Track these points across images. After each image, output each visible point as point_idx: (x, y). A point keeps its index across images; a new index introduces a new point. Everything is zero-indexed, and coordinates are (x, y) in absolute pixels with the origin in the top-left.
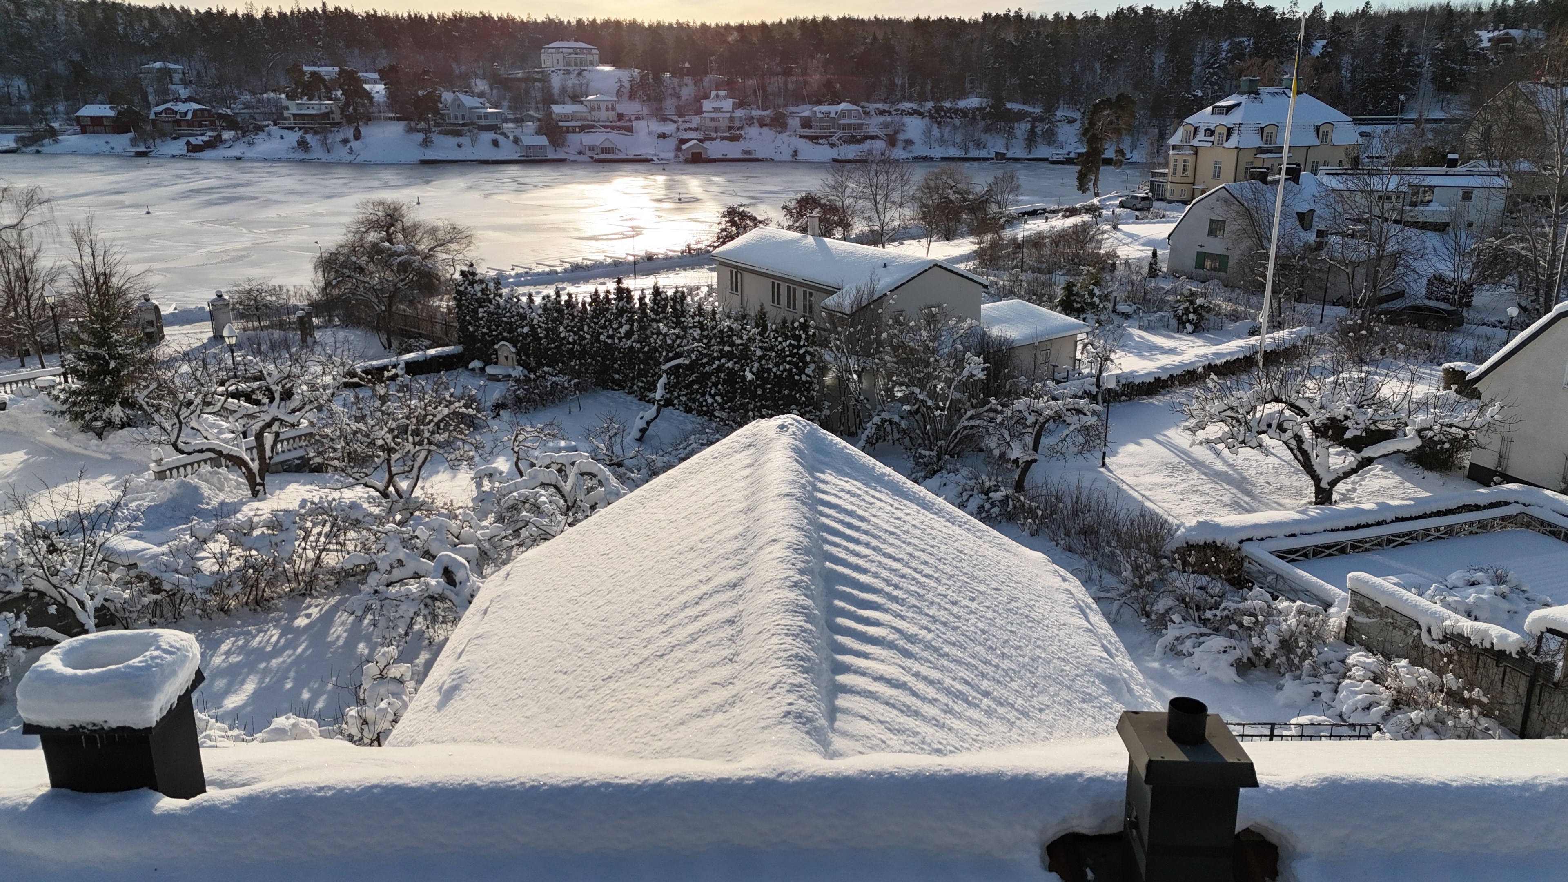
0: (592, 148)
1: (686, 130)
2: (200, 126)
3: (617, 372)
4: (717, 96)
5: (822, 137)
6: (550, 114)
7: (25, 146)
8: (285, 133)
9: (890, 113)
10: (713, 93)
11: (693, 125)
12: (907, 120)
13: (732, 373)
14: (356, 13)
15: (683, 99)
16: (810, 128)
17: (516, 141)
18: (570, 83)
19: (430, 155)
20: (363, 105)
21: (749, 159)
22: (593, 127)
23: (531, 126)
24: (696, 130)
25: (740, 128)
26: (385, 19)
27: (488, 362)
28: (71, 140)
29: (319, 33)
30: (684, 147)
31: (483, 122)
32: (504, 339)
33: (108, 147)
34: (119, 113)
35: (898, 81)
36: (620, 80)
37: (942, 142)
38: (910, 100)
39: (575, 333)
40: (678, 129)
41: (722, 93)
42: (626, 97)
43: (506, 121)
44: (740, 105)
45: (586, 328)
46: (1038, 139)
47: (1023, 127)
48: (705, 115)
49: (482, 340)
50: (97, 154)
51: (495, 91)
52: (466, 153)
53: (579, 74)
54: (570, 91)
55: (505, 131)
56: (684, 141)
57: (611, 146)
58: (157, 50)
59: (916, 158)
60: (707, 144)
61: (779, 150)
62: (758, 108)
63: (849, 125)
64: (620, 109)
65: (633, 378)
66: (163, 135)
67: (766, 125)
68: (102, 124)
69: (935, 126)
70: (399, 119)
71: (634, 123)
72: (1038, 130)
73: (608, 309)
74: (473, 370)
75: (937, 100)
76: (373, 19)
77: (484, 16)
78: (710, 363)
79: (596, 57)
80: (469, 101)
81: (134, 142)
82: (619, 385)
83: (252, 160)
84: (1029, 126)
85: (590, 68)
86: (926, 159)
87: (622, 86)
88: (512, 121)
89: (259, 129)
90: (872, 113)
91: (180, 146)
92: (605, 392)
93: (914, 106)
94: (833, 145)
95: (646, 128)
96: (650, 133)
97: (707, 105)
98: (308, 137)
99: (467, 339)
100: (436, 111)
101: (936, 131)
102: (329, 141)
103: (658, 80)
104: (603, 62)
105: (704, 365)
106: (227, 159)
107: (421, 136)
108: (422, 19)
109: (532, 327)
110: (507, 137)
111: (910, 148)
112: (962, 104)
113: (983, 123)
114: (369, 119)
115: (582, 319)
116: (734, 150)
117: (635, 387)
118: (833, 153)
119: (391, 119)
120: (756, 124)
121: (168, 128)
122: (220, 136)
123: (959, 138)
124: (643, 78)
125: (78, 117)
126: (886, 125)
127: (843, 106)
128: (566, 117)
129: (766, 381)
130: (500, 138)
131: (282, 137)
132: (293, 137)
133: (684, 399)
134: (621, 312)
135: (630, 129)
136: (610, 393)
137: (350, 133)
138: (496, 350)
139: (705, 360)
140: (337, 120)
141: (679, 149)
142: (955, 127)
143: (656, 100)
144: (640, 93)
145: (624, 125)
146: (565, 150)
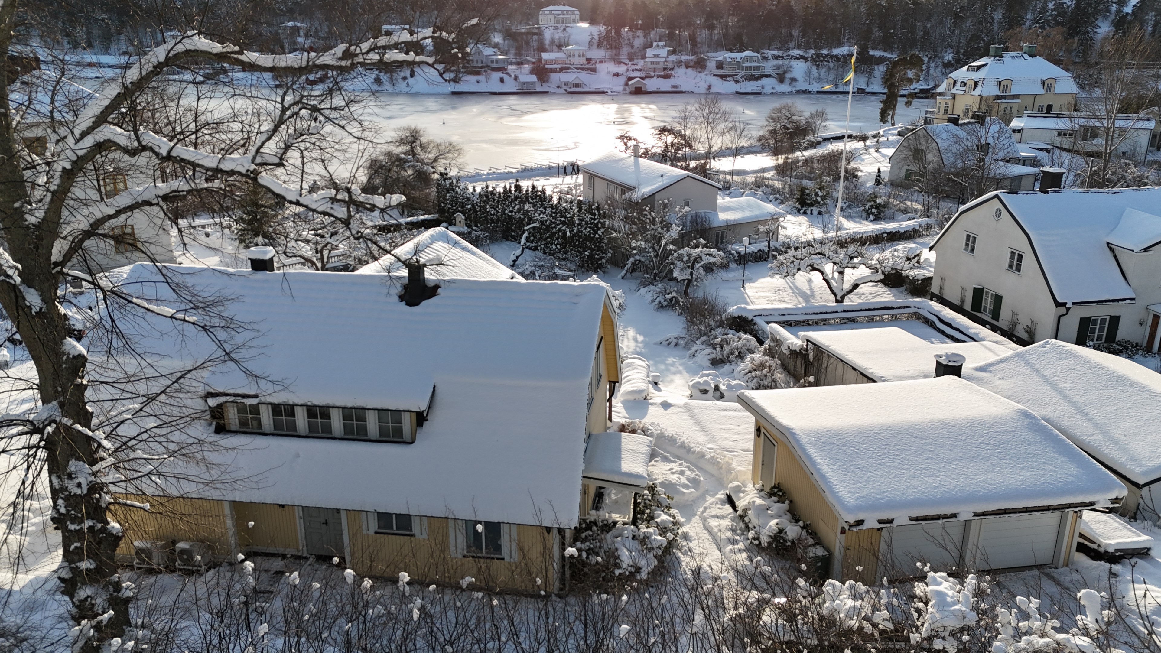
0: (566, 84)
1: (633, 70)
4: (658, 46)
5: (729, 76)
6: (540, 60)
8: (368, 73)
9: (782, 57)
10: (655, 44)
11: (638, 67)
12: (795, 63)
15: (634, 47)
16: (722, 68)
17: (516, 78)
18: (557, 37)
19: (459, 88)
21: (676, 92)
22: (568, 68)
23: (527, 67)
24: (640, 70)
25: (672, 69)
27: (451, 224)
28: (236, 75)
30: (630, 83)
31: (495, 65)
32: (459, 211)
33: (259, 81)
36: (591, 34)
37: (819, 79)
38: (799, 48)
39: (495, 209)
40: (628, 70)
41: (662, 44)
42: (595, 46)
43: (511, 63)
44: (673, 52)
45: (499, 207)
47: (882, 69)
48: (647, 60)
49: (448, 212)
51: (506, 42)
52: (483, 87)
53: (564, 29)
54: (556, 42)
55: (509, 71)
56: (630, 79)
57: (580, 82)
58: (291, 14)
59: (798, 92)
60: (647, 81)
61: (698, 85)
62: (687, 54)
63: (750, 67)
64: (589, 55)
67: (690, 67)
69: (814, 68)
71: (598, 65)
73: (510, 196)
74: (444, 227)
75: (818, 48)
79: (578, 17)
80: (487, 51)
81: (274, 78)
84: (886, 68)
85: (571, 25)
86: (805, 92)
87: (593, 38)
88: (515, 64)
90: (770, 57)
92: (505, 241)
93: (800, 52)
94: (737, 82)
95: (608, 68)
96: (608, 73)
97: (649, 52)
98: (382, 75)
99: (440, 211)
101: (814, 70)
102: (394, 78)
103: (618, 33)
104: (582, 19)
107: (453, 75)
109: (473, 205)
110: (510, 76)
111: (794, 84)
112: (836, 51)
115: (498, 201)
116: (665, 85)
118: (737, 88)
120: (684, 66)
122: (327, 74)
123: (831, 77)
124: (608, 32)
126: (778, 67)
127: (747, 53)
128: (551, 62)
130: (505, 77)
131: (366, 76)
132: (372, 76)
135: (594, 70)
137: (408, 73)
138: (455, 217)
139: (553, 226)
141: (627, 84)
142: (829, 69)
143: (616, 48)
144: (605, 43)
145: (590, 66)
146: (548, 84)
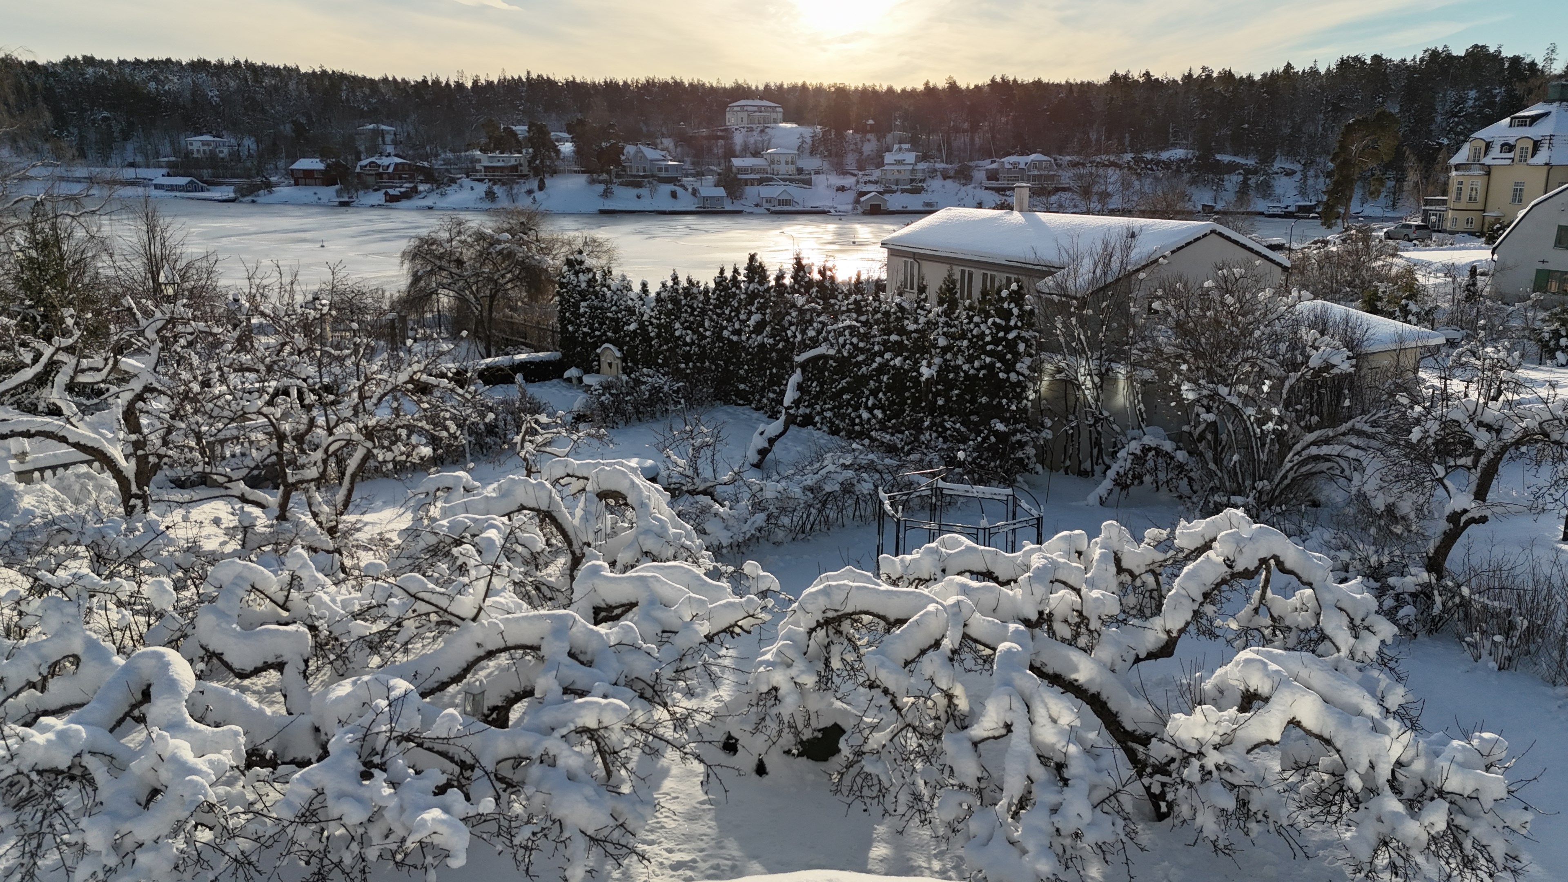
0: (769, 201)
1: (865, 183)
2: (400, 178)
3: (743, 380)
4: (900, 149)
5: (1010, 189)
6: (729, 168)
7: (243, 196)
8: (476, 184)
9: (1084, 165)
10: (896, 147)
11: (873, 178)
12: (1104, 171)
13: (899, 375)
14: (557, 79)
15: (865, 154)
16: (997, 180)
17: (695, 192)
18: (752, 140)
19: (610, 205)
20: (550, 158)
22: (771, 179)
23: (710, 179)
24: (876, 182)
25: (923, 181)
26: (583, 85)
27: (588, 371)
28: (285, 191)
29: (521, 98)
30: (862, 199)
31: (663, 174)
32: (609, 340)
33: (316, 198)
34: (328, 166)
35: (1093, 136)
36: (802, 136)
37: (1142, 194)
38: (1107, 152)
39: (693, 330)
40: (858, 182)
41: (906, 147)
42: (807, 152)
43: (687, 176)
44: (924, 158)
45: (707, 324)
46: (1251, 192)
47: (1233, 181)
48: (886, 168)
49: (583, 343)
50: (306, 204)
51: (679, 149)
52: (646, 204)
53: (762, 131)
54: (752, 147)
55: (685, 183)
56: (862, 194)
57: (789, 198)
58: (373, 115)
59: (1112, 211)
60: (887, 197)
61: (963, 203)
62: (942, 161)
63: (1040, 177)
64: (800, 163)
65: (763, 388)
66: (366, 187)
67: (949, 177)
68: (313, 178)
69: (1134, 177)
70: (583, 172)
71: (814, 177)
72: (1252, 182)
73: (735, 294)
74: (569, 380)
75: (1138, 152)
76: (573, 87)
77: (676, 82)
78: (867, 362)
79: (780, 116)
80: (650, 153)
81: (339, 193)
82: (745, 398)
83: (442, 209)
84: (1241, 178)
85: (773, 125)
86: (1123, 211)
87: (803, 142)
88: (693, 175)
89: (453, 181)
90: (1065, 164)
91: (378, 197)
92: (725, 407)
93: (1111, 158)
95: (826, 182)
96: (829, 186)
97: (889, 158)
98: (496, 188)
99: (567, 342)
100: (618, 163)
101: (1134, 182)
102: (514, 191)
103: (841, 136)
104: (785, 120)
105: (859, 365)
106: (419, 209)
107: (601, 188)
108: (617, 84)
109: (642, 325)
110: (686, 189)
111: (1106, 199)
112: (1165, 156)
113: (1189, 175)
114: (554, 172)
115: (703, 312)
116: (913, 202)
117: (765, 400)
119: (576, 172)
120: (940, 176)
121: (371, 180)
122: (416, 187)
123: (1161, 191)
124: (825, 134)
125: (292, 170)
126: (1080, 177)
127: (1033, 157)
128: (744, 170)
129: (950, 385)
130: (679, 190)
131: (472, 189)
132: (481, 189)
133: (828, 414)
134: (752, 296)
135: (808, 183)
136: (730, 409)
137: (535, 185)
138: (598, 355)
139: (861, 358)
140: (524, 173)
141: (857, 202)
142: (1156, 178)
143: (837, 155)
144: (822, 148)
145: (803, 179)
146: (742, 201)
